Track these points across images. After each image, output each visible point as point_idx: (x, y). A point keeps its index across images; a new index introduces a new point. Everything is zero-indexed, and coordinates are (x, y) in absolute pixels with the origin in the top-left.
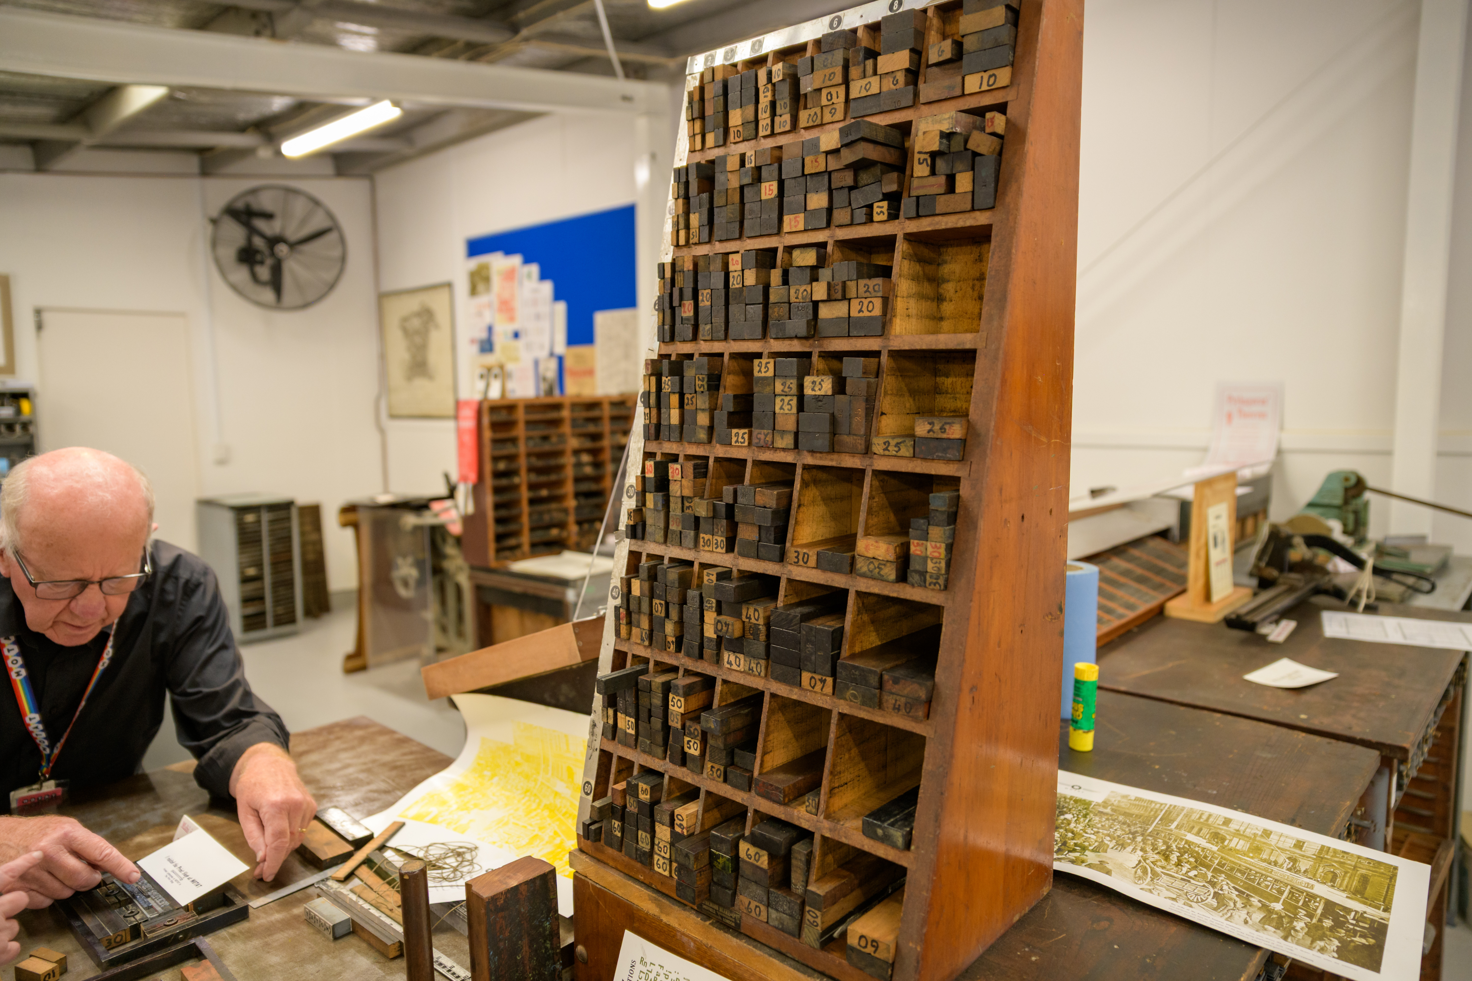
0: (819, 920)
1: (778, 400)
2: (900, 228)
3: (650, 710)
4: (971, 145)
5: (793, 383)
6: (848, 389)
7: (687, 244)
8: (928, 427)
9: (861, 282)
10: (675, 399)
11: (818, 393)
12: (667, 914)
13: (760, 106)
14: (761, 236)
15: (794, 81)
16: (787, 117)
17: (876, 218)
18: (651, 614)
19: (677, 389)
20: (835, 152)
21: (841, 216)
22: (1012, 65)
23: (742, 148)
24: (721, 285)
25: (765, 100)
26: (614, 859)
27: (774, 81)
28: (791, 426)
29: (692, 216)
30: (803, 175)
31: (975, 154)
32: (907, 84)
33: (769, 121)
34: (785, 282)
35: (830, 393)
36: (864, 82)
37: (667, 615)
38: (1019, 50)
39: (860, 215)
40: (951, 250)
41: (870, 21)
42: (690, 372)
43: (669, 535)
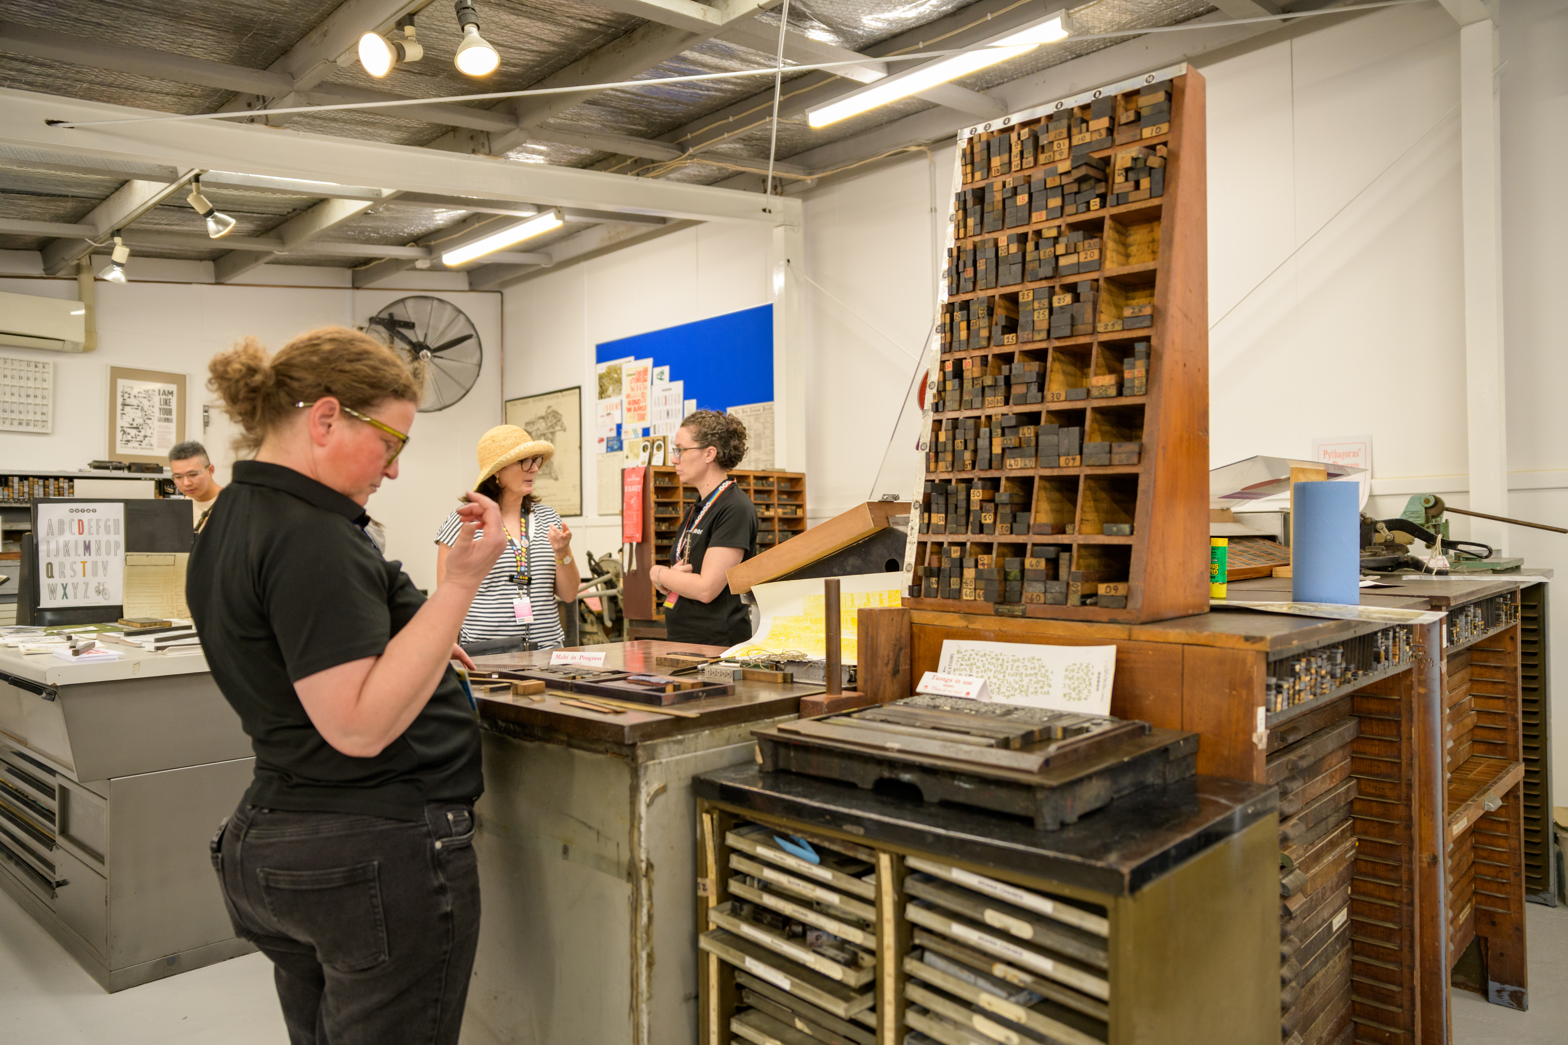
0: (1079, 588)
1: (1036, 313)
2: (1106, 213)
3: (956, 505)
4: (1149, 163)
5: (1046, 302)
6: (1082, 299)
7: (965, 237)
8: (1131, 311)
9: (1086, 242)
10: (964, 325)
11: (1062, 304)
12: (973, 623)
13: (1013, 154)
14: (1017, 226)
15: (1035, 138)
16: (1031, 159)
17: (1092, 208)
18: (954, 451)
19: (965, 318)
20: (1068, 173)
21: (1070, 209)
22: (1169, 122)
23: (1003, 178)
24: (993, 255)
25: (1016, 150)
26: (931, 605)
27: (1022, 139)
28: (1045, 325)
29: (969, 220)
30: (1046, 188)
31: (1151, 168)
32: (1107, 135)
33: (1019, 162)
34: (1037, 247)
35: (1070, 302)
36: (1081, 136)
37: (966, 448)
38: (1173, 114)
39: (1082, 207)
40: (1134, 228)
41: (1081, 104)
42: (973, 308)
43: (963, 403)
